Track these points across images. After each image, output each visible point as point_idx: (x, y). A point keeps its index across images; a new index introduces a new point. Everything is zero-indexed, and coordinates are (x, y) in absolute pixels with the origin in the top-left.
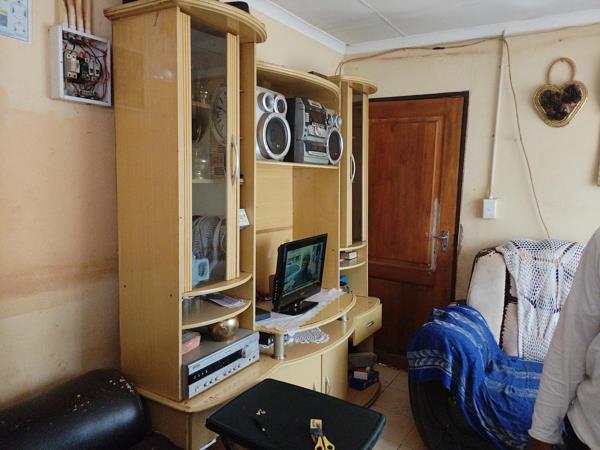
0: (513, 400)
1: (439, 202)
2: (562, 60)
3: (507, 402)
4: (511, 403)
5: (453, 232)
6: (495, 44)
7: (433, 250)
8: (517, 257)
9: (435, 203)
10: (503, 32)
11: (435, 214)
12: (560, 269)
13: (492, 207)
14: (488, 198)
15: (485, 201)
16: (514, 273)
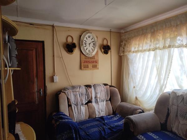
0: (91, 135)
1: (37, 78)
2: (70, 36)
3: (90, 136)
4: (91, 136)
5: (44, 89)
6: (51, 28)
7: (36, 96)
8: (69, 92)
9: (36, 80)
10: (53, 24)
11: (36, 83)
12: (80, 93)
13: (56, 78)
14: (55, 76)
15: (54, 77)
16: (69, 97)
